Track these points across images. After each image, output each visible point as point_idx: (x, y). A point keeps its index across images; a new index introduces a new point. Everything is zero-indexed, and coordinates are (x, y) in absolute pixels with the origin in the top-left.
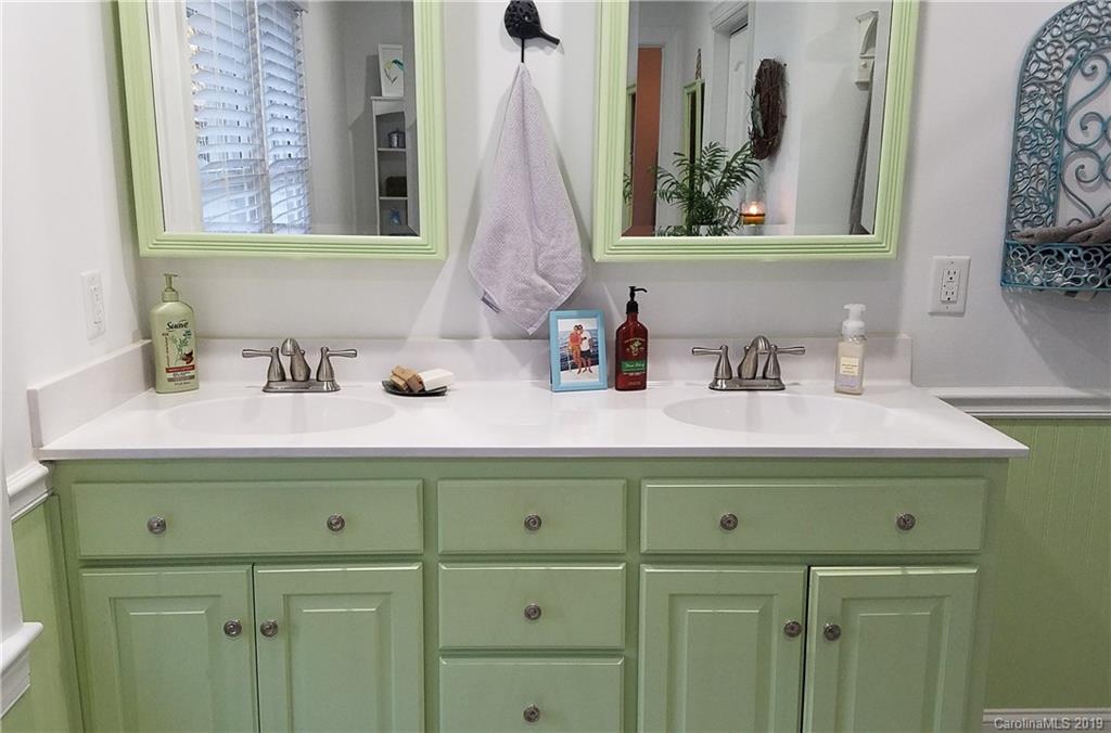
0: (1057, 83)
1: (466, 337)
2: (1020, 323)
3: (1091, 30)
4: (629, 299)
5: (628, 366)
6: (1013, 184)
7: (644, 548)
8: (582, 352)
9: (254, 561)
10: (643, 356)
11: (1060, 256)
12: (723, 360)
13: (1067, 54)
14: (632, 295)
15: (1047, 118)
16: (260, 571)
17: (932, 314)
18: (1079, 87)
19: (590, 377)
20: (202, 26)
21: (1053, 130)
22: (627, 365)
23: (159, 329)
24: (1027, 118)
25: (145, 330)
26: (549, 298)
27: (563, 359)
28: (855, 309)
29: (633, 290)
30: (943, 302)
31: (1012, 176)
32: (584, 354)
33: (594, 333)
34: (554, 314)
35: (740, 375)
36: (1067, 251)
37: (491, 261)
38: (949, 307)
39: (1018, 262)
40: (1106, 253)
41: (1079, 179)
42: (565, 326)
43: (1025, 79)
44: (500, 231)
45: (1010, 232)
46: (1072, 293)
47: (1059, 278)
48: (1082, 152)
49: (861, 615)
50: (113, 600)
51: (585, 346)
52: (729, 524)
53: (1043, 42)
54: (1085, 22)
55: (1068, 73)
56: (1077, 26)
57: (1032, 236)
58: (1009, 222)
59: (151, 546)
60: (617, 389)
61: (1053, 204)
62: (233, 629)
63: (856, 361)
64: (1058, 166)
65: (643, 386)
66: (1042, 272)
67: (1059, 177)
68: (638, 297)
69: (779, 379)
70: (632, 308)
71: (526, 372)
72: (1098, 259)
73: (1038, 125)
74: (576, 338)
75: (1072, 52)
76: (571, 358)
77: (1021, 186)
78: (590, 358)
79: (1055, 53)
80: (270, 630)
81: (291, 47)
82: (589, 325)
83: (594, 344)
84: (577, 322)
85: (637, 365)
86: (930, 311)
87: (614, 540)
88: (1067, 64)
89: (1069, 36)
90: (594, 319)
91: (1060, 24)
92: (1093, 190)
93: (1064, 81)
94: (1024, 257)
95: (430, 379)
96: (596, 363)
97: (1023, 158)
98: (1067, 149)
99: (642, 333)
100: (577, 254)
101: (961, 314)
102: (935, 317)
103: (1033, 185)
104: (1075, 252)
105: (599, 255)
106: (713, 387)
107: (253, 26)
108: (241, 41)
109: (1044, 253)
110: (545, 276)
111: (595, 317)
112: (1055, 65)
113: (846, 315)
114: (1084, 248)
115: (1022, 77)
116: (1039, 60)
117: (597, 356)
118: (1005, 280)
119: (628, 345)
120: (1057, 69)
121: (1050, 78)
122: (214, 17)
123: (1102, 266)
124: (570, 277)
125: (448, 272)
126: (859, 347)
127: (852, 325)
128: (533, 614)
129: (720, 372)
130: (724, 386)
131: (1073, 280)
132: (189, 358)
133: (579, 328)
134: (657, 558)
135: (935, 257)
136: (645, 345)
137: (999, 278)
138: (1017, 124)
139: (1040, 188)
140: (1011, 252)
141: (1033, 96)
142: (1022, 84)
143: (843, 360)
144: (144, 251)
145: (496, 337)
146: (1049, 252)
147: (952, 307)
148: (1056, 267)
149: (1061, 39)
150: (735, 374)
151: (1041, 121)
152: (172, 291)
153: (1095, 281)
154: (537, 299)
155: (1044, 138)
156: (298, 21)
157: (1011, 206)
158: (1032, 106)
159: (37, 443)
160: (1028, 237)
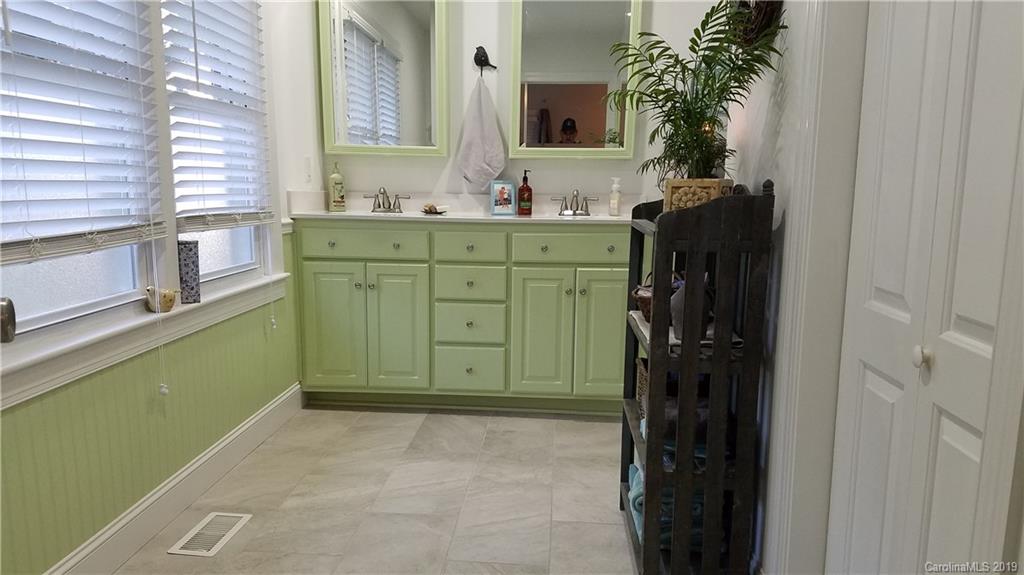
1: (456, 193)
7: (513, 259)
9: (367, 260)
10: (530, 199)
12: (564, 202)
14: (525, 174)
16: (368, 264)
20: (351, 73)
22: (523, 204)
23: (332, 184)
25: (326, 187)
26: (491, 175)
27: (496, 201)
28: (616, 180)
29: (525, 171)
32: (505, 199)
34: (493, 182)
37: (466, 158)
42: (498, 187)
44: (469, 145)
49: (595, 286)
50: (315, 274)
51: (506, 196)
52: (545, 249)
59: (329, 253)
60: (519, 214)
62: (358, 286)
63: (616, 201)
65: (530, 213)
68: (528, 174)
69: (587, 211)
70: (525, 179)
71: (482, 208)
74: (502, 193)
76: (499, 201)
78: (507, 201)
80: (371, 287)
81: (393, 79)
82: (508, 187)
84: (502, 186)
85: (528, 205)
87: (503, 258)
95: (439, 209)
99: (529, 190)
100: (502, 155)
105: (510, 156)
106: (560, 214)
107: (374, 74)
108: (368, 81)
110: (489, 165)
113: (613, 182)
119: (524, 195)
122: (356, 68)
124: (499, 166)
125: (450, 164)
126: (618, 194)
127: (615, 186)
128: (470, 284)
129: (563, 207)
130: (564, 213)
132: (342, 197)
133: (503, 188)
134: (517, 264)
136: (531, 195)
143: (612, 201)
144: (327, 151)
145: (470, 193)
152: (336, 170)
154: (485, 174)
156: (397, 66)
159: (289, 211)
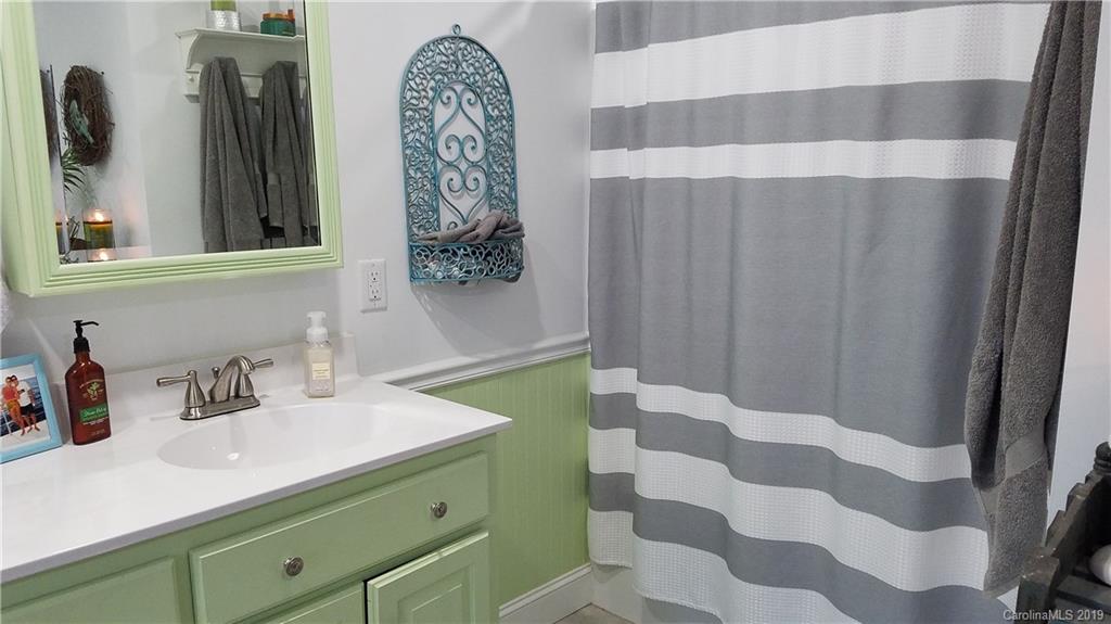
0: (426, 109)
2: (426, 310)
3: (443, 65)
4: (76, 336)
5: (88, 414)
6: (408, 195)
8: (22, 408)
10: (103, 399)
11: (455, 254)
12: (193, 388)
13: (430, 85)
14: (79, 330)
15: (423, 138)
17: (364, 312)
18: (441, 114)
19: (38, 437)
21: (428, 149)
24: (410, 137)
28: (316, 316)
29: (79, 325)
30: (372, 300)
31: (406, 188)
32: (25, 410)
33: (33, 382)
35: (212, 398)
36: (459, 249)
38: (375, 306)
39: (423, 261)
40: (486, 249)
41: (449, 188)
43: (405, 106)
45: (411, 236)
46: (463, 283)
47: (456, 271)
48: (450, 168)
51: (24, 401)
53: (412, 73)
54: (438, 58)
55: (432, 101)
56: (434, 62)
57: (435, 238)
58: (409, 228)
60: (76, 443)
61: (436, 210)
63: (327, 366)
64: (435, 179)
65: (107, 434)
66: (443, 268)
67: (437, 187)
68: (87, 332)
69: (253, 396)
70: (81, 346)
72: (481, 253)
73: (418, 145)
74: (10, 393)
75: (432, 83)
76: (9, 418)
77: (413, 196)
78: (33, 414)
79: (422, 84)
82: (25, 374)
83: (35, 396)
84: (8, 373)
85: (98, 410)
86: (362, 308)
88: (431, 94)
89: (429, 70)
90: (31, 366)
91: (422, 58)
92: (460, 197)
93: (430, 108)
94: (427, 256)
96: (42, 417)
97: (412, 172)
98: (439, 165)
99: (98, 371)
101: (385, 309)
102: (366, 315)
103: (421, 195)
104: (465, 250)
105: (29, 290)
106: (186, 417)
109: (442, 252)
111: (31, 363)
112: (423, 93)
113: (309, 323)
114: (471, 246)
115: (402, 103)
116: (411, 89)
117: (42, 409)
118: (413, 277)
119: (85, 390)
120: (425, 97)
121: (421, 105)
123: (484, 259)
126: (326, 352)
127: (316, 332)
129: (192, 399)
130: (199, 415)
131: (466, 272)
133: (12, 379)
135: (360, 261)
136: (103, 385)
137: (409, 276)
138: (404, 143)
139: (426, 198)
140: (415, 253)
141: (411, 119)
142: (403, 111)
143: (315, 367)
146: (446, 251)
147: (378, 304)
148: (453, 263)
149: (424, 71)
150: (208, 399)
151: (420, 142)
153: (481, 271)
155: (424, 157)
157: (409, 214)
158: (412, 128)
160: (431, 239)
